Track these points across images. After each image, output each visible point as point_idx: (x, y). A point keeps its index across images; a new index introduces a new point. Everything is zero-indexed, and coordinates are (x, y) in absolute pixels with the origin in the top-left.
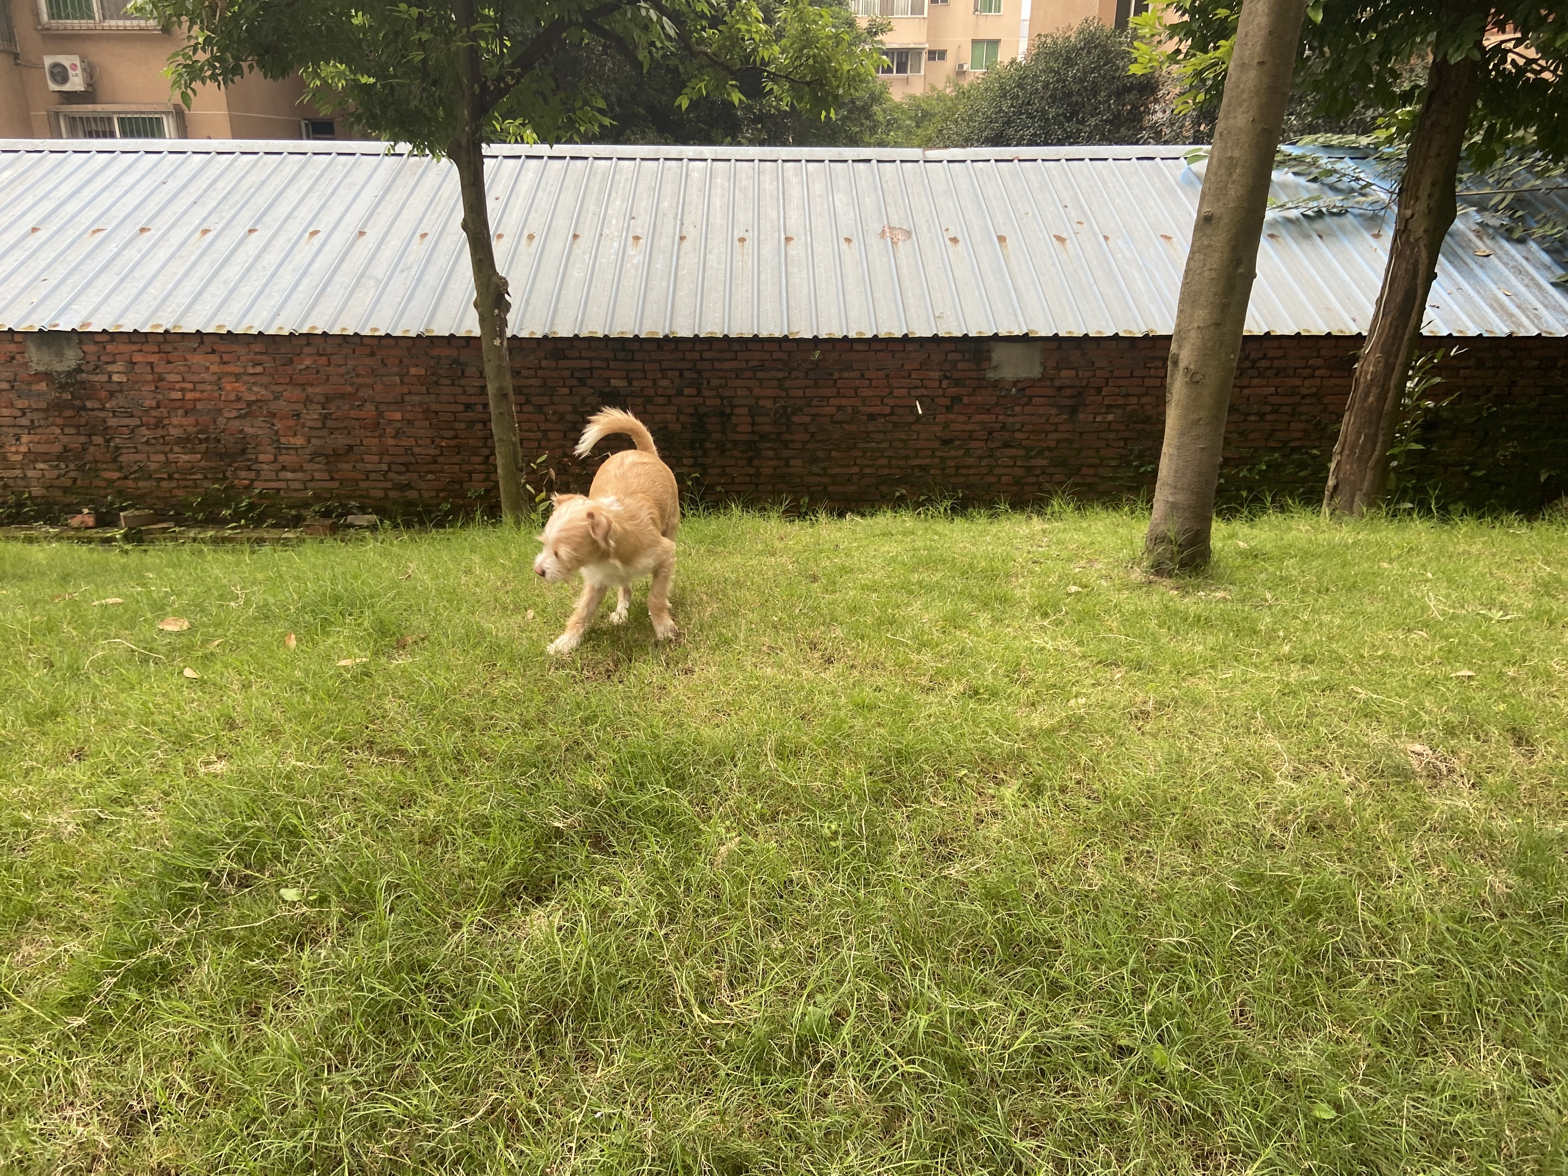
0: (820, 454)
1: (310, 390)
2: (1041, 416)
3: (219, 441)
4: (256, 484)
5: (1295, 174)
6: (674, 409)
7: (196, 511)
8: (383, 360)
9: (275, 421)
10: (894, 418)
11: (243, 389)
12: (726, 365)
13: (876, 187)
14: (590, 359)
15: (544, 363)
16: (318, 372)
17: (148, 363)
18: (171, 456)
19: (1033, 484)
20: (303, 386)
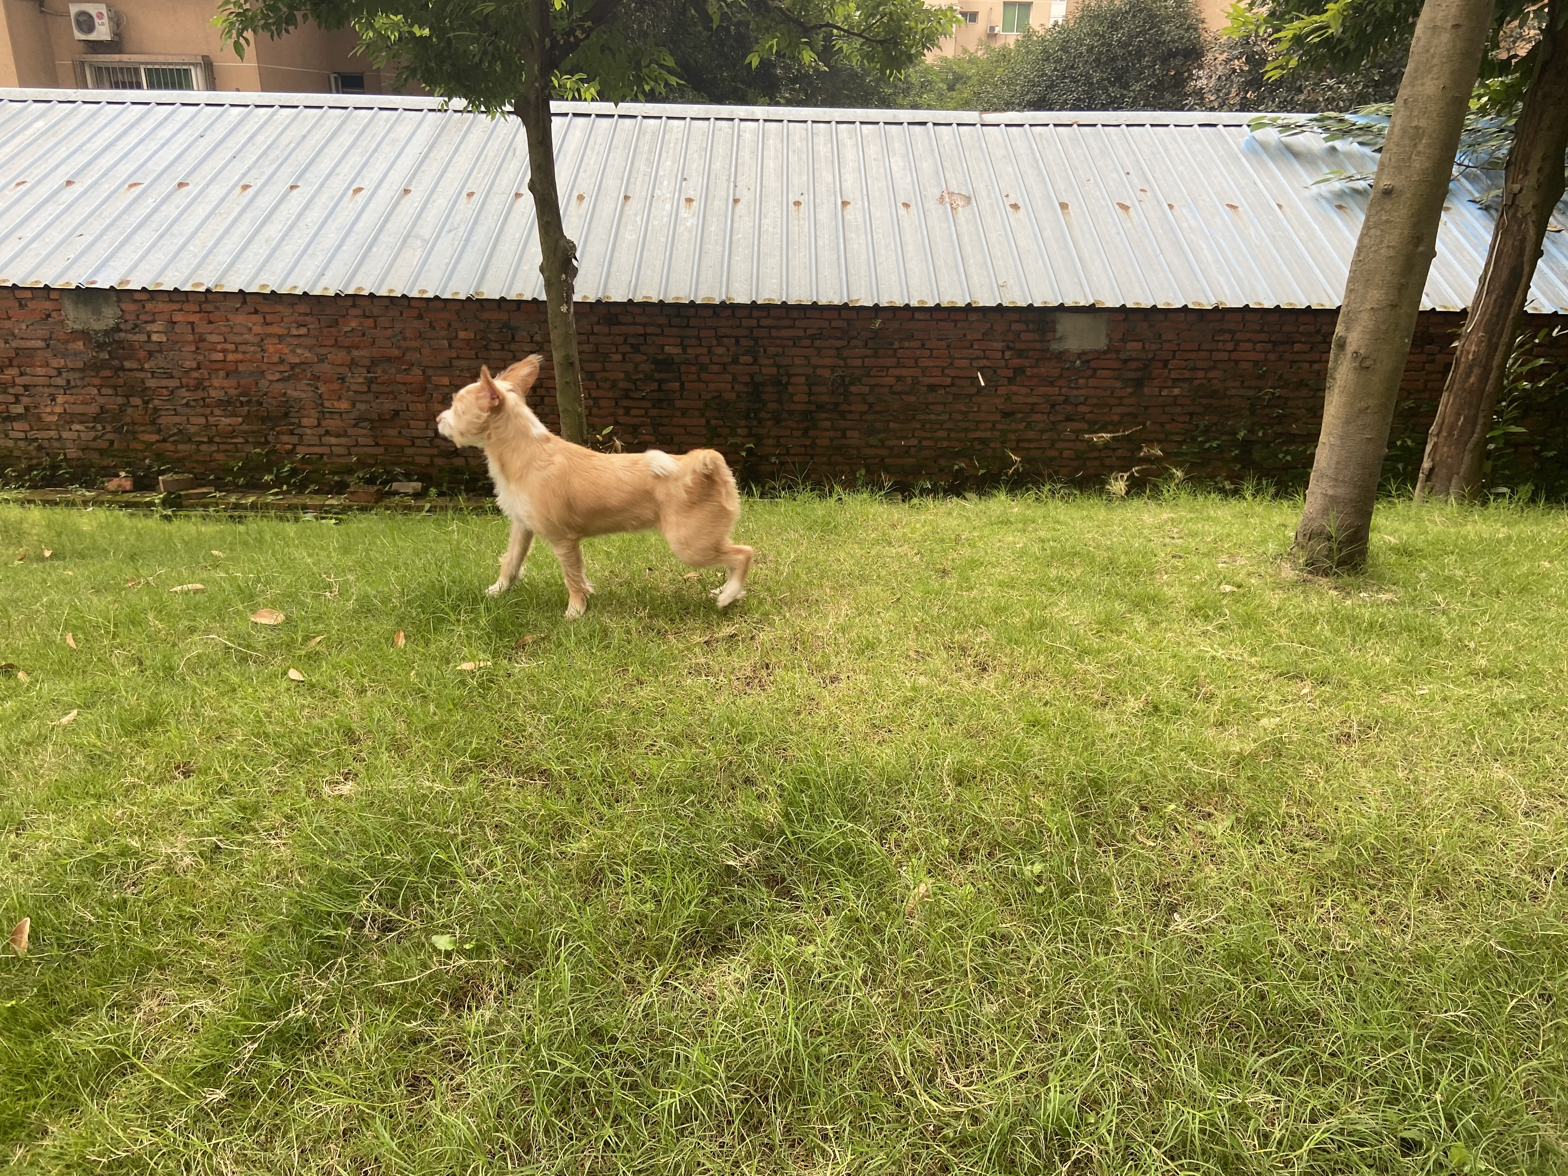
0: (878, 425)
1: (355, 353)
2: (1105, 389)
3: (261, 404)
4: (299, 448)
5: (1360, 143)
6: (729, 377)
7: (236, 476)
8: (431, 323)
9: (319, 384)
10: (954, 390)
11: (286, 351)
12: (784, 333)
13: (933, 150)
14: (645, 325)
15: (596, 329)
16: (364, 335)
17: (189, 323)
18: (212, 420)
19: (1096, 458)
20: (348, 348)
